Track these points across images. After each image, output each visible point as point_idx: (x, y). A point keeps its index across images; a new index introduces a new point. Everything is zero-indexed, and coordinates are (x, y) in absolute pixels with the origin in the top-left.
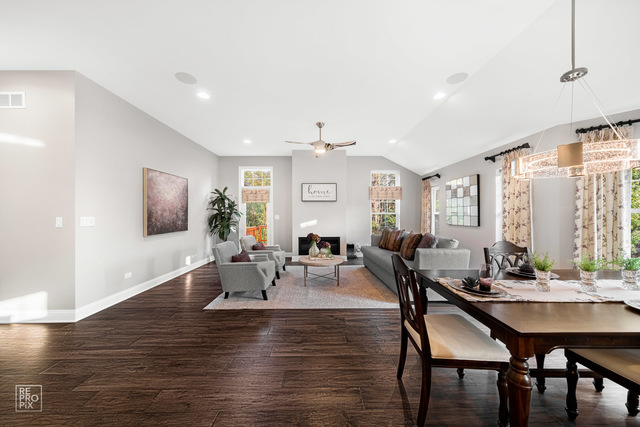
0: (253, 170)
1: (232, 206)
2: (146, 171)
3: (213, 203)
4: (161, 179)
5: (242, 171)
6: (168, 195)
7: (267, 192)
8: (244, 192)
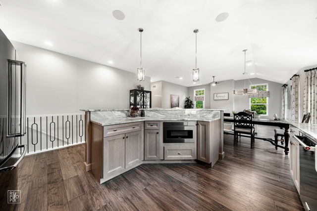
0: (198, 90)
1: (191, 102)
2: (171, 95)
3: (186, 101)
4: (173, 96)
5: (195, 91)
6: (175, 100)
7: (203, 97)
8: (195, 97)
